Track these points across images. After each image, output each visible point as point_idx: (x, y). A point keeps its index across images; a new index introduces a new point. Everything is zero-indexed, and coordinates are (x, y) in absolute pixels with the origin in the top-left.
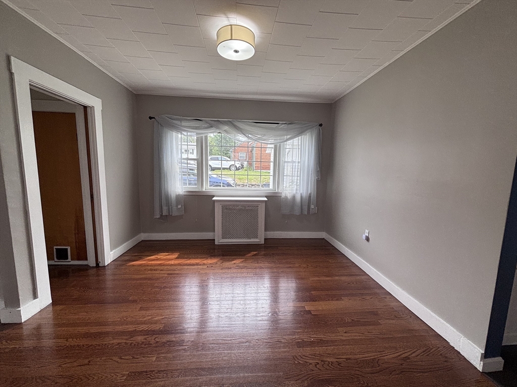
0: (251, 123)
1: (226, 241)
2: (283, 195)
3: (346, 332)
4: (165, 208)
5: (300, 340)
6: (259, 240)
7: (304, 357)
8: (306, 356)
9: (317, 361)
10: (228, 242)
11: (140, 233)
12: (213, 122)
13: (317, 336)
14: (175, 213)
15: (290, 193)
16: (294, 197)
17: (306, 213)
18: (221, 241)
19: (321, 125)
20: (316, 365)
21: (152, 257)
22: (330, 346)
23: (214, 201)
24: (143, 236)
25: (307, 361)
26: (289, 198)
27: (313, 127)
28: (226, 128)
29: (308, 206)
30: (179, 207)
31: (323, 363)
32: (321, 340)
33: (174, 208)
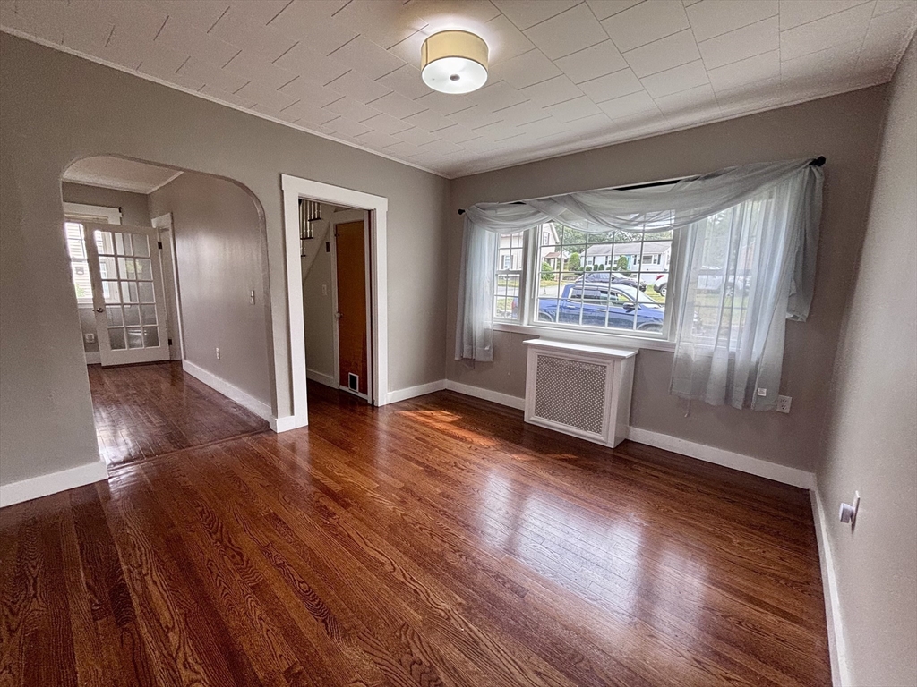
0: (610, 192)
1: (539, 420)
2: (678, 352)
3: (539, 674)
4: (466, 347)
5: (443, 614)
6: (602, 438)
7: (416, 638)
8: (420, 639)
9: (423, 660)
10: (545, 425)
11: (444, 378)
12: (542, 202)
13: (478, 633)
14: (479, 357)
15: (696, 348)
16: (710, 358)
17: (739, 405)
18: (532, 418)
19: (819, 162)
20: (414, 662)
21: (428, 412)
22: (476, 663)
23: (527, 345)
24: (447, 384)
25: (414, 646)
26: (693, 357)
27: (784, 173)
28: (563, 210)
29: (747, 388)
30: (487, 348)
31: (428, 670)
32: (475, 641)
33: (478, 348)
